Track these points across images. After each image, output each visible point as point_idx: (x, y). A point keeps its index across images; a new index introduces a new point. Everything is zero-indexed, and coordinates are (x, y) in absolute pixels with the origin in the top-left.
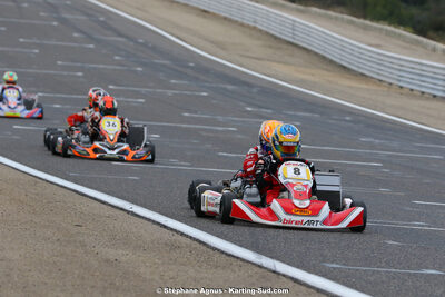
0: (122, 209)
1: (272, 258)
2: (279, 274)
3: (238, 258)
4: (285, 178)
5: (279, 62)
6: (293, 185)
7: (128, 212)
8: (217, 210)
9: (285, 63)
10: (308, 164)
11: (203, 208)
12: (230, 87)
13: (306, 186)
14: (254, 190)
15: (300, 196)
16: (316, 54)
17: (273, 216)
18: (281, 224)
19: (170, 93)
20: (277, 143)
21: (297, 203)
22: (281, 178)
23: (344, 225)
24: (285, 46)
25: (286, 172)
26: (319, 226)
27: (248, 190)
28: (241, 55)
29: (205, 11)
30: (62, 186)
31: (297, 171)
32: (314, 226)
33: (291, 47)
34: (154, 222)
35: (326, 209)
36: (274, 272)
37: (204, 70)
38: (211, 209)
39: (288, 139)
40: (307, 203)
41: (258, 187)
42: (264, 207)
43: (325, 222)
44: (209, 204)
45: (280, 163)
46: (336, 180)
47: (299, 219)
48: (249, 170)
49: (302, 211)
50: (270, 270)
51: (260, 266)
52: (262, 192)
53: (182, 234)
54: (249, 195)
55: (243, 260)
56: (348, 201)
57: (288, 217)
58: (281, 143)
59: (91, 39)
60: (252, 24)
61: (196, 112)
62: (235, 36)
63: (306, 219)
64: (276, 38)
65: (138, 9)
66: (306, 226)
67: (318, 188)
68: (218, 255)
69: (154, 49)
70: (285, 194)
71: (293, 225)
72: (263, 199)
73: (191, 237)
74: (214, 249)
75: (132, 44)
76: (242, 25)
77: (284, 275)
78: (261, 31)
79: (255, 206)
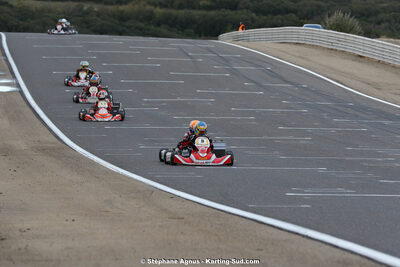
0: (297, 234)
6: (200, 147)
7: (303, 236)
10: (209, 138)
12: (386, 122)
13: (206, 147)
14: (187, 151)
15: (202, 151)
17: (191, 160)
18: (194, 164)
19: (333, 130)
21: (201, 155)
23: (221, 163)
25: (198, 142)
26: (211, 164)
27: (184, 151)
28: (396, 94)
29: (361, 56)
31: (203, 141)
35: (214, 157)
37: (363, 108)
38: (168, 159)
39: (201, 128)
40: (206, 154)
42: (188, 157)
43: (213, 162)
46: (223, 145)
47: (202, 161)
49: (203, 158)
53: (352, 252)
54: (184, 153)
57: (197, 161)
58: (198, 130)
59: (260, 86)
61: (357, 146)
62: (388, 77)
63: (205, 161)
65: (300, 57)
66: (205, 164)
69: (316, 92)
71: (199, 164)
73: (360, 255)
75: (296, 89)
76: (394, 67)
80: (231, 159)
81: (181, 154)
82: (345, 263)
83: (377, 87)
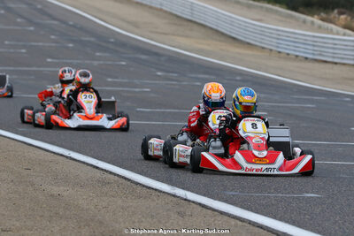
0: (62, 155)
1: (183, 189)
2: (189, 201)
3: (156, 190)
4: (244, 132)
5: (182, 36)
6: (251, 138)
7: (67, 157)
8: (188, 161)
9: (187, 37)
10: (264, 120)
11: (175, 160)
13: (263, 138)
14: (218, 143)
15: (259, 148)
16: (211, 28)
17: (236, 164)
18: (243, 172)
19: (96, 63)
20: (237, 103)
21: (256, 153)
22: (241, 132)
23: (297, 170)
24: (185, 23)
25: (246, 127)
26: (276, 173)
27: (213, 144)
28: (152, 32)
30: (13, 139)
31: (254, 126)
32: (272, 173)
33: (190, 24)
34: (88, 164)
35: (281, 157)
36: (186, 200)
38: (182, 160)
39: (247, 99)
40: (265, 153)
41: (221, 140)
42: (228, 157)
43: (280, 169)
44: (180, 156)
45: (239, 120)
46: (286, 132)
47: (259, 167)
48: (192, 125)
49: (261, 160)
50: (182, 199)
51: (174, 196)
52: (225, 145)
54: (214, 148)
55: (160, 191)
56: (298, 150)
57: (249, 166)
58: (240, 103)
59: (31, 22)
60: (159, 7)
61: (116, 78)
62: (145, 16)
63: (264, 167)
64: (178, 17)
66: (265, 172)
67: (271, 139)
68: (139, 188)
69: (81, 29)
70: (245, 146)
71: (254, 172)
72: (226, 150)
74: (137, 184)
75: (64, 26)
76: (151, 7)
77: (194, 202)
78: (166, 12)
79: (219, 157)
80: (311, 163)
81: (207, 150)
82: (104, 183)
83: (136, 25)
